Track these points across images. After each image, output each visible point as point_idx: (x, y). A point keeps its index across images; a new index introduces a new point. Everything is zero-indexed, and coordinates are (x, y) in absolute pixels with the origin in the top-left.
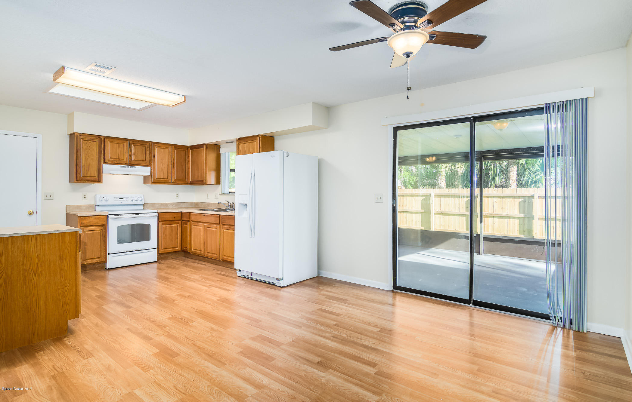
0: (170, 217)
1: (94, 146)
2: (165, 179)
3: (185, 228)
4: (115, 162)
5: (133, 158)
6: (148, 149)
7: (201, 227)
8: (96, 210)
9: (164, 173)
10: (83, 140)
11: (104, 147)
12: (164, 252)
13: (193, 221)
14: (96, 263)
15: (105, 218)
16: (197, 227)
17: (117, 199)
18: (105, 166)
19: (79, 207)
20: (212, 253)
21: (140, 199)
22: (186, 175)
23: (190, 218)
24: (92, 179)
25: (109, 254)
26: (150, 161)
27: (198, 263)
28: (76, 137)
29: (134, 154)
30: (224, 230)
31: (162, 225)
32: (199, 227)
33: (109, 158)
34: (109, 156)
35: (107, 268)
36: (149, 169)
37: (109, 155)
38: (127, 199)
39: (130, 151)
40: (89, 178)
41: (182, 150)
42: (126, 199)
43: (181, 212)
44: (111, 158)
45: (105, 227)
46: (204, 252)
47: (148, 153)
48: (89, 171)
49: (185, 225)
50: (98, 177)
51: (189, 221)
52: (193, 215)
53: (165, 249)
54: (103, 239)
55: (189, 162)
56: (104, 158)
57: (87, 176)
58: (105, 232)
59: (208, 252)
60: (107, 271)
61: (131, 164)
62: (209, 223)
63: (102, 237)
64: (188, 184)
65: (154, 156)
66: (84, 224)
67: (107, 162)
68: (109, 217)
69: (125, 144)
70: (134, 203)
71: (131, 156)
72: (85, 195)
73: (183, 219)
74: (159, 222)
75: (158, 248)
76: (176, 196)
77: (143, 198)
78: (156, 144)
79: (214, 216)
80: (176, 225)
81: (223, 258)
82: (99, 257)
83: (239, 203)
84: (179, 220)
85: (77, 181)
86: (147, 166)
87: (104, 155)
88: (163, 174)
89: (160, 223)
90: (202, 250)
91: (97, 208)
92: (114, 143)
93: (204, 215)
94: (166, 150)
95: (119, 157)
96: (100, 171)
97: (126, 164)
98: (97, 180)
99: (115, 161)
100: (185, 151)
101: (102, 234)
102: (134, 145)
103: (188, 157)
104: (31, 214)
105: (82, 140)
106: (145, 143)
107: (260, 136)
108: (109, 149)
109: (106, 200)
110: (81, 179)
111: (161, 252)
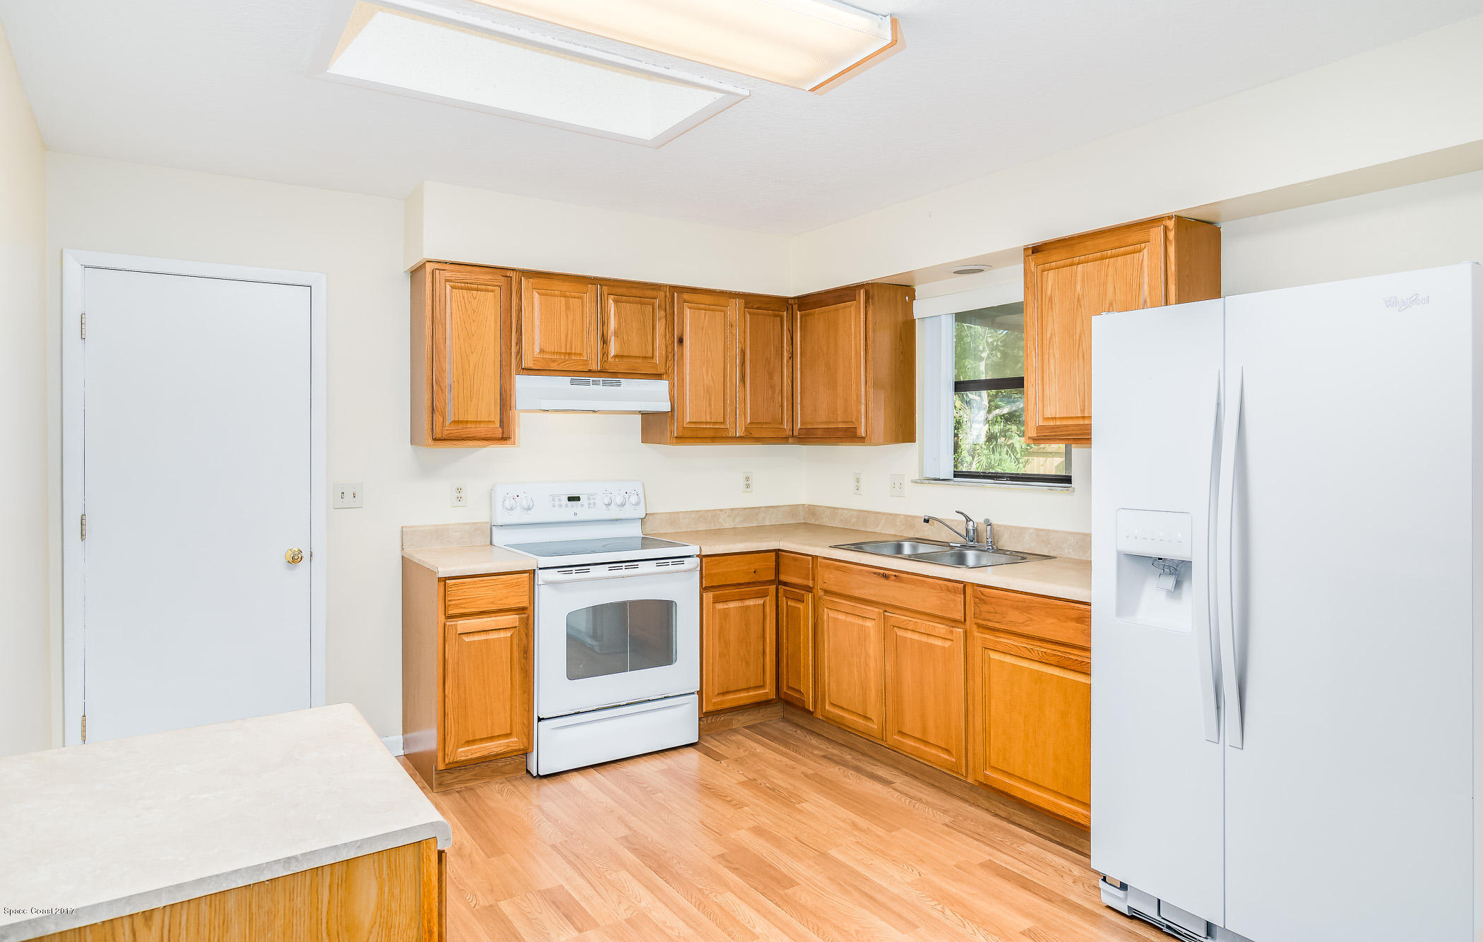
0: (739, 571)
1: (488, 305)
2: (715, 423)
3: (794, 615)
4: (554, 366)
5: (613, 349)
6: (660, 314)
7: (869, 624)
8: (495, 542)
9: (713, 402)
10: (453, 287)
11: (520, 310)
12: (719, 708)
13: (826, 592)
14: (497, 755)
15: (527, 583)
16: (850, 619)
17: (560, 500)
18: (524, 385)
19: (439, 534)
20: (926, 743)
21: (634, 499)
22: (782, 406)
23: (813, 579)
24: (482, 430)
25: (540, 720)
26: (667, 357)
27: (858, 769)
28: (430, 276)
29: (616, 334)
30: (994, 656)
31: (717, 600)
32: (860, 622)
33: (537, 350)
34: (537, 343)
35: (535, 774)
36: (662, 386)
37: (535, 341)
38: (591, 502)
39: (603, 324)
40: (473, 430)
41: (769, 315)
42: (589, 499)
43: (778, 552)
44: (542, 351)
45: (526, 613)
46: (883, 728)
47: (660, 326)
48: (471, 401)
49: (791, 603)
50: (501, 421)
51: (809, 589)
52: (828, 567)
53: (724, 694)
54: (519, 661)
55: (792, 357)
56: (519, 353)
57: (467, 422)
58: (526, 634)
59: (901, 733)
60: (535, 785)
61: (608, 373)
62: (907, 610)
63: (516, 655)
64: (790, 440)
65: (681, 341)
66: (456, 606)
67: (531, 365)
68: (542, 576)
69: (587, 297)
70: (614, 513)
71: (605, 341)
72: (459, 490)
73: (783, 578)
74: (704, 589)
75: (700, 693)
76: (742, 483)
77: (641, 496)
78: (686, 296)
79: (932, 587)
80: (760, 601)
81: (986, 776)
82: (509, 732)
83: (1119, 553)
84: (770, 582)
85: (435, 440)
86: (658, 376)
87: (519, 342)
88: (710, 405)
89: (709, 596)
90: (872, 713)
91: (500, 537)
92: (551, 295)
93: (886, 577)
94: (719, 315)
95: (568, 347)
96: (505, 402)
97: (590, 371)
98: (499, 433)
99: (554, 361)
100: (779, 319)
101: (516, 641)
102: (616, 301)
103: (790, 338)
104: (295, 559)
105: (448, 287)
106: (649, 293)
107: (1171, 224)
108: (537, 322)
109: (526, 507)
110: (446, 432)
111: (711, 708)
